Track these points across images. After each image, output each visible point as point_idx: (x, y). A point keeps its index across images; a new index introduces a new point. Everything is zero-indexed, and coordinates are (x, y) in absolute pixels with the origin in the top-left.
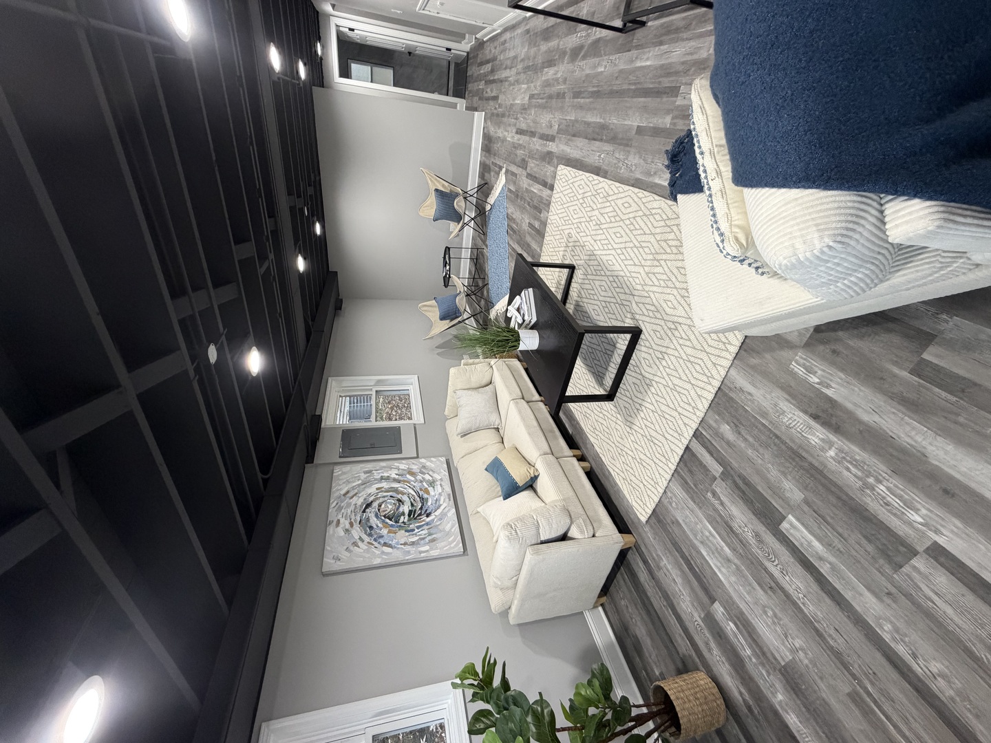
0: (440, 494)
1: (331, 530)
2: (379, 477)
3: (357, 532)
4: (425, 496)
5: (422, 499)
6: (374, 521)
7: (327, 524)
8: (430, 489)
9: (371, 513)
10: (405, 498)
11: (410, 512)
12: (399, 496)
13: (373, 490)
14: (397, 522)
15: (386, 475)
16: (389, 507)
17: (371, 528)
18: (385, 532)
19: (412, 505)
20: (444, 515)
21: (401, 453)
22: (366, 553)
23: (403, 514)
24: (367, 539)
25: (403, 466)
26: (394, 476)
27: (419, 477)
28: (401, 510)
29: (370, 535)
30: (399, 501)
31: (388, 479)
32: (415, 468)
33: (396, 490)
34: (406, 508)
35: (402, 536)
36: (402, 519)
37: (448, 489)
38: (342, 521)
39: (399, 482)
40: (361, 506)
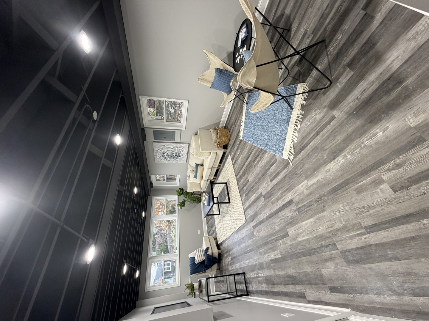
0: (184, 153)
1: (155, 157)
2: (167, 147)
3: (162, 158)
4: (180, 153)
5: (179, 154)
6: (166, 156)
7: (154, 156)
8: (182, 152)
9: (165, 155)
10: (174, 153)
11: (175, 156)
12: (173, 152)
13: (166, 150)
14: (172, 157)
15: (169, 147)
16: (170, 154)
17: (165, 157)
18: (168, 158)
19: (176, 154)
20: (184, 157)
21: (174, 141)
22: (164, 161)
23: (173, 156)
24: (164, 159)
25: (175, 145)
26: (172, 147)
27: (179, 148)
28: (173, 155)
29: (165, 158)
30: (173, 153)
31: (170, 148)
32: (178, 146)
33: (172, 151)
34: (174, 155)
35: (173, 159)
36: (173, 157)
37: (187, 152)
38: (158, 155)
39: (173, 149)
40: (162, 153)
